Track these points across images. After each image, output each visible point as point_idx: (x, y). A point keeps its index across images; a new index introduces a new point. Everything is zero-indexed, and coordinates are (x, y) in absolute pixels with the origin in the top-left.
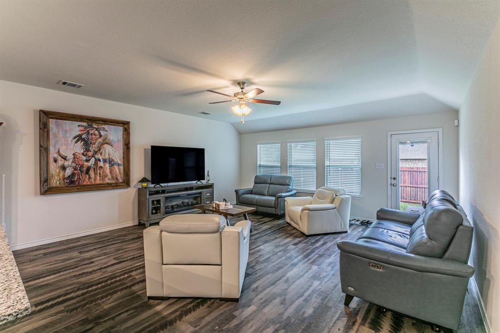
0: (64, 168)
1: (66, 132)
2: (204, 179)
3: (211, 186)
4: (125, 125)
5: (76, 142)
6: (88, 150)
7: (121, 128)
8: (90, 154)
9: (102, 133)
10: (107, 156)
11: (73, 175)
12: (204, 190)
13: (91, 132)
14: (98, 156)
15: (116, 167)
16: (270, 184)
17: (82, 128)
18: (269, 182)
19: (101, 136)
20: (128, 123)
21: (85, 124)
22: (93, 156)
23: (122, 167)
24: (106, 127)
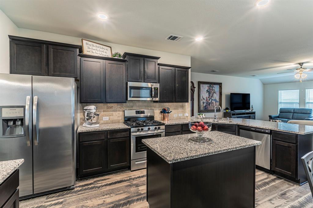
0: (204, 103)
1: (204, 89)
2: (250, 109)
3: (254, 113)
4: (220, 84)
5: (207, 93)
6: (209, 96)
7: (219, 86)
8: (210, 97)
9: (213, 88)
10: (215, 99)
11: (206, 106)
12: (252, 115)
13: (211, 88)
14: (212, 98)
15: (217, 103)
16: (294, 113)
17: (208, 87)
18: (293, 112)
19: (213, 90)
20: (221, 84)
21: (209, 85)
22: (211, 98)
23: (219, 103)
24: (214, 86)
